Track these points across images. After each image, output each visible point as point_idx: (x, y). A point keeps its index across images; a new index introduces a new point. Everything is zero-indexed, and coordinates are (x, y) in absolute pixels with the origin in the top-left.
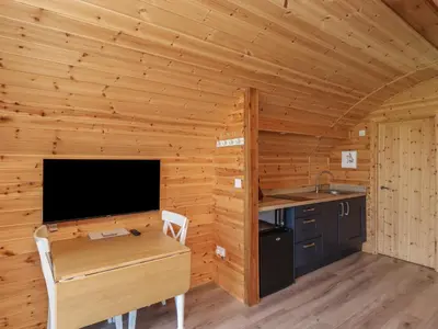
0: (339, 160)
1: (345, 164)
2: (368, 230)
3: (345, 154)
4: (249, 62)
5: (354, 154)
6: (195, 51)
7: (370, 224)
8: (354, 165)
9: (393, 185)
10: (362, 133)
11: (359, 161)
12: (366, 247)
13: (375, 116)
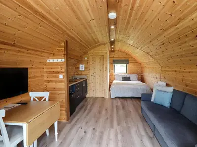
0: (79, 68)
1: (81, 69)
2: (88, 90)
3: (81, 65)
4: (72, 32)
5: (83, 65)
6: (61, 26)
7: (88, 88)
8: (83, 69)
9: (94, 75)
10: (86, 59)
11: (85, 68)
12: (88, 96)
13: (90, 53)
